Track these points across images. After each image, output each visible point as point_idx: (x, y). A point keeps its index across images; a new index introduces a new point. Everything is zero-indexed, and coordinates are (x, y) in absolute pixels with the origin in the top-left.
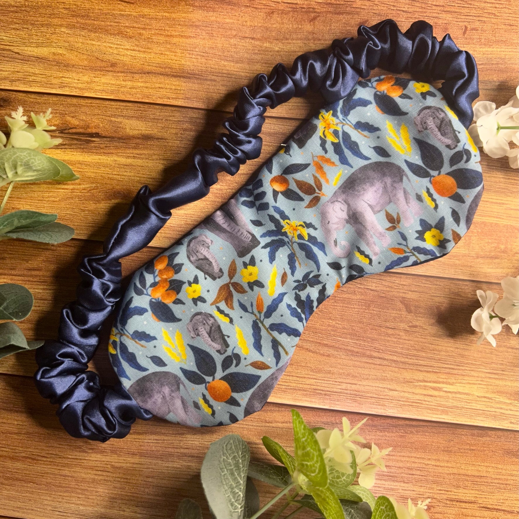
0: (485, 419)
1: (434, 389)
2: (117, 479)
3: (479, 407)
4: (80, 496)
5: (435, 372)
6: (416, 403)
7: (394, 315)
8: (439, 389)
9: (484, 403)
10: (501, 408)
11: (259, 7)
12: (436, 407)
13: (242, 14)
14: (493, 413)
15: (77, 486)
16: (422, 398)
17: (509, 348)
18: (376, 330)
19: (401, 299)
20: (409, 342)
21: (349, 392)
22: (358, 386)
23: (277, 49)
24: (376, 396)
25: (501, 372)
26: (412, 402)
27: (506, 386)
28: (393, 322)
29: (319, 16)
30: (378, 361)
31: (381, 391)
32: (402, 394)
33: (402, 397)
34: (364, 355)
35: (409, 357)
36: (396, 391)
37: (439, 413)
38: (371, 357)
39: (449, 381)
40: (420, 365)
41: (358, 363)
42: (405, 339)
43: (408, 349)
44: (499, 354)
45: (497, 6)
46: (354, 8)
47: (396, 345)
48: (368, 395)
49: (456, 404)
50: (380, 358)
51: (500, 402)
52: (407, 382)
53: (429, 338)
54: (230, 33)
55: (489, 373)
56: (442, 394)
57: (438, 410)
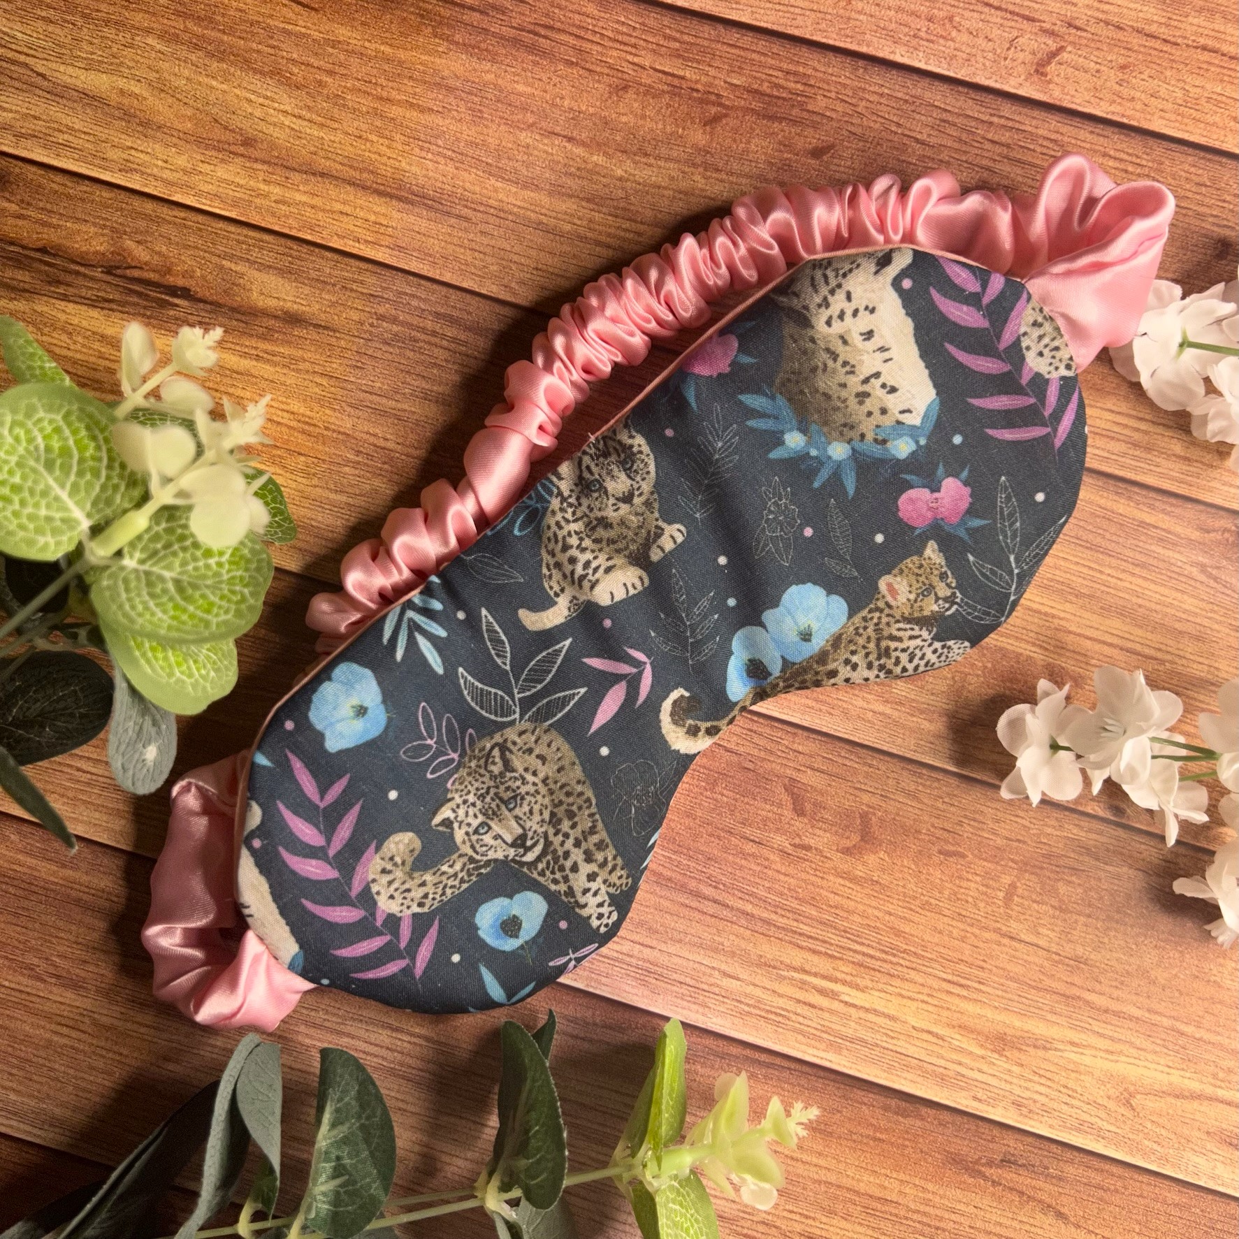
0: (920, 1079)
1: (822, 992)
2: (99, 1051)
3: (911, 1051)
4: (14, 1071)
5: (831, 956)
6: (776, 1014)
7: (764, 813)
8: (833, 995)
9: (925, 1045)
10: (960, 1064)
11: (598, 69)
12: (818, 1033)
13: (555, 79)
14: (941, 1070)
15: (10, 1049)
16: (790, 1005)
17: (1004, 935)
18: (719, 838)
19: (786, 781)
20: (787, 879)
21: (634, 961)
22: (656, 953)
23: (619, 172)
24: (692, 983)
25: (976, 985)
26: (768, 1011)
27: (980, 1016)
28: (759, 828)
29: (726, 116)
30: (710, 908)
31: (704, 974)
32: (750, 989)
33: (746, 995)
34: (682, 888)
35: (779, 911)
36: (738, 979)
37: (823, 1046)
38: (697, 895)
39: (859, 981)
40: (800, 934)
41: (666, 904)
42: (778, 872)
43: (782, 894)
44: (981, 944)
45: (1130, 169)
46: (808, 111)
47: (757, 880)
48: (675, 976)
49: (863, 1033)
50: (715, 901)
51: (961, 1050)
52: (766, 965)
53: (831, 878)
54: (520, 117)
55: (949, 981)
56: (836, 1005)
57: (820, 1039)
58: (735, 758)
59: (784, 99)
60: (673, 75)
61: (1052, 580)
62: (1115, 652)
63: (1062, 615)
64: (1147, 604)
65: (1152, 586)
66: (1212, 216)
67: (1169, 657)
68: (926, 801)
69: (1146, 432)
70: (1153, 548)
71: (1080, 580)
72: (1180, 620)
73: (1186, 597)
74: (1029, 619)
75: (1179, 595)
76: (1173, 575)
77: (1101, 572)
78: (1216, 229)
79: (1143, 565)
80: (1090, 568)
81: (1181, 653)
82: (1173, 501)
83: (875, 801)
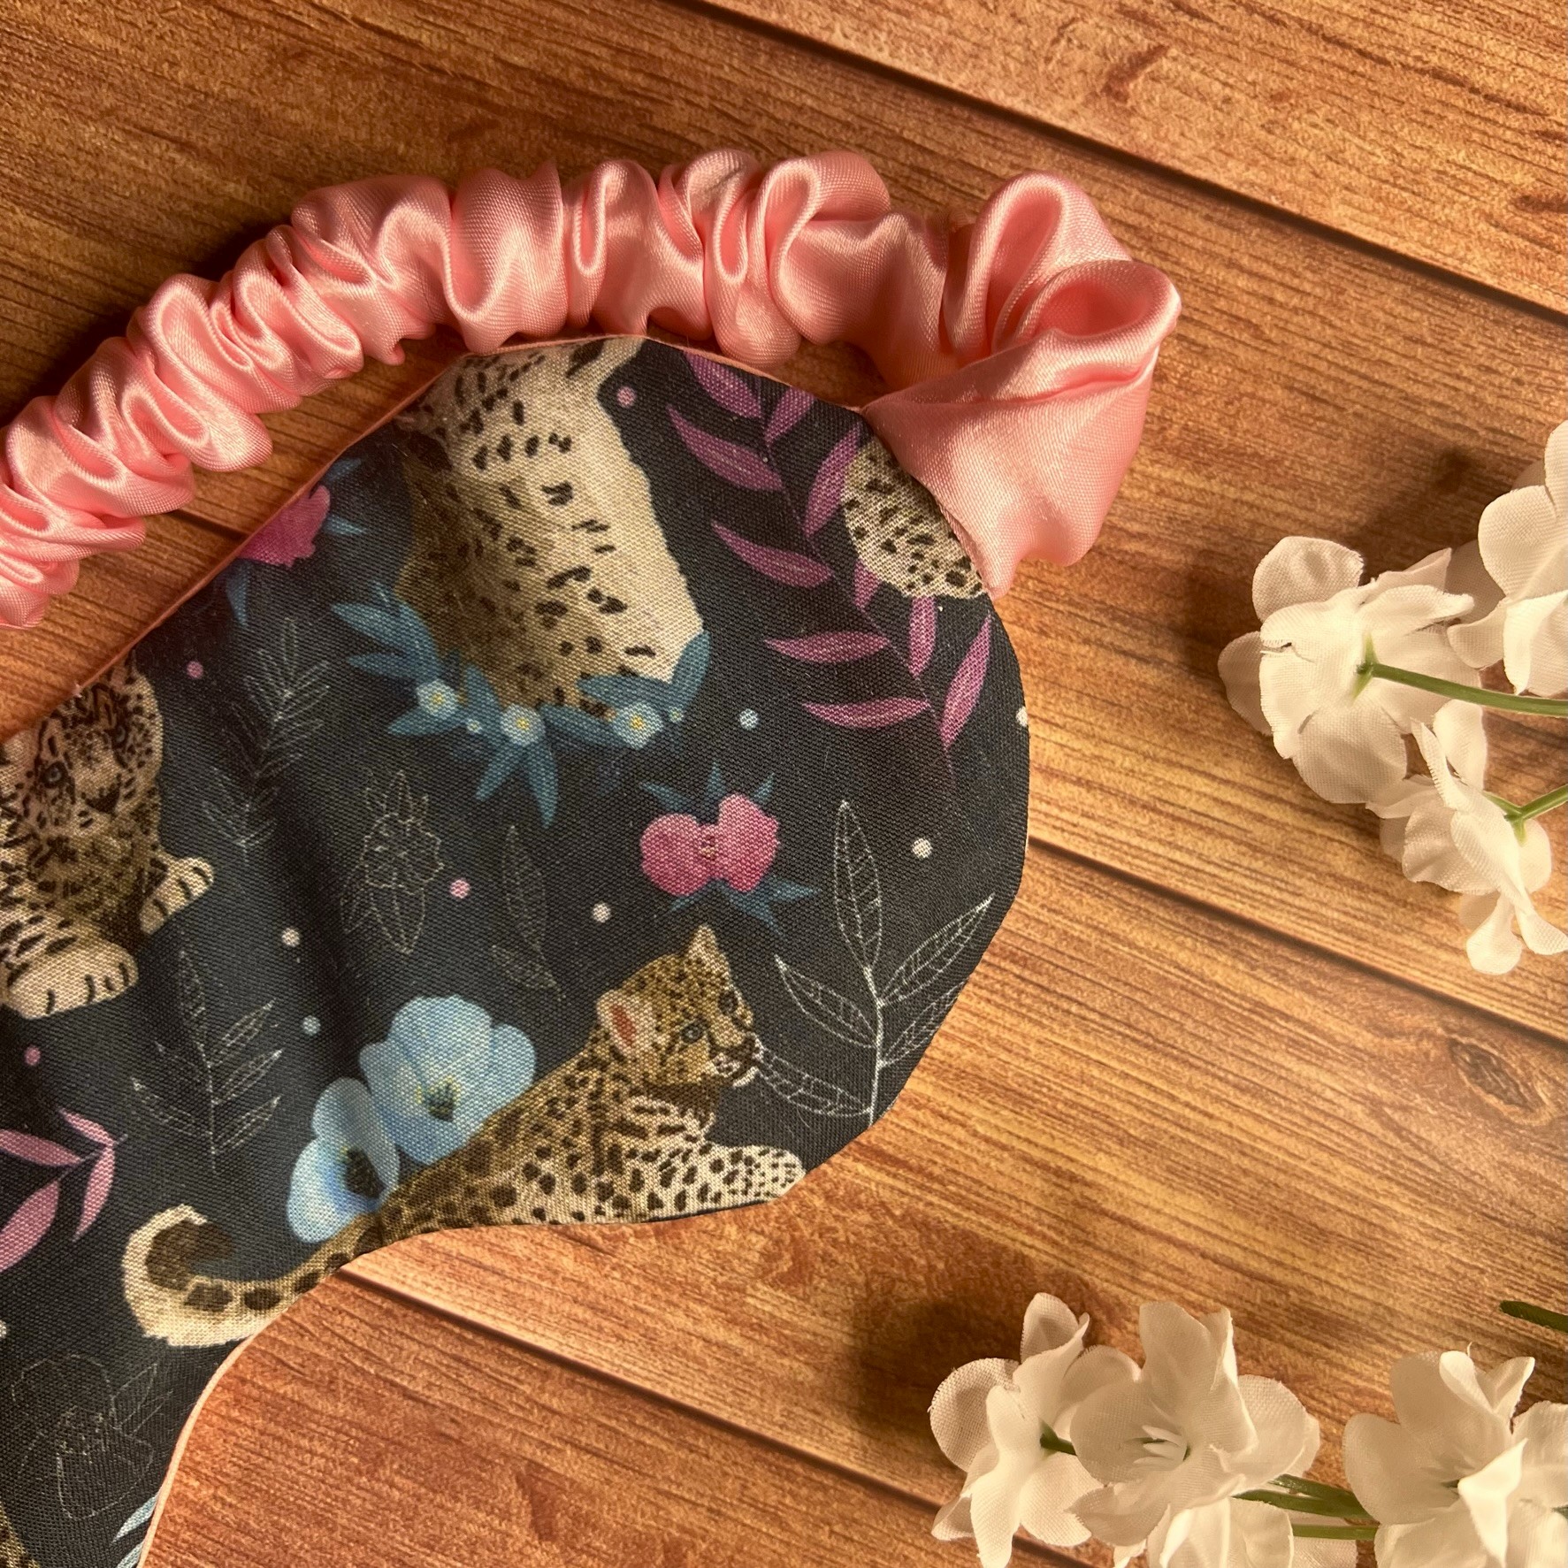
58: (421, 1414)
59: (609, 102)
60: (397, 38)
61: (1073, 1105)
62: (1191, 1262)
63: (1089, 1176)
64: (1261, 1170)
65: (1273, 1135)
66: (1433, 403)
67: (1297, 1280)
68: (797, 1527)
69: (1280, 826)
70: (1278, 1058)
71: (1128, 1110)
72: (1323, 1207)
73: (1337, 1163)
74: (1025, 1178)
75: (1324, 1157)
76: (1314, 1116)
77: (1173, 1098)
78: (1439, 430)
79: (1256, 1092)
80: (1150, 1086)
81: (1322, 1275)
82: (1326, 968)
83: (696, 1520)
